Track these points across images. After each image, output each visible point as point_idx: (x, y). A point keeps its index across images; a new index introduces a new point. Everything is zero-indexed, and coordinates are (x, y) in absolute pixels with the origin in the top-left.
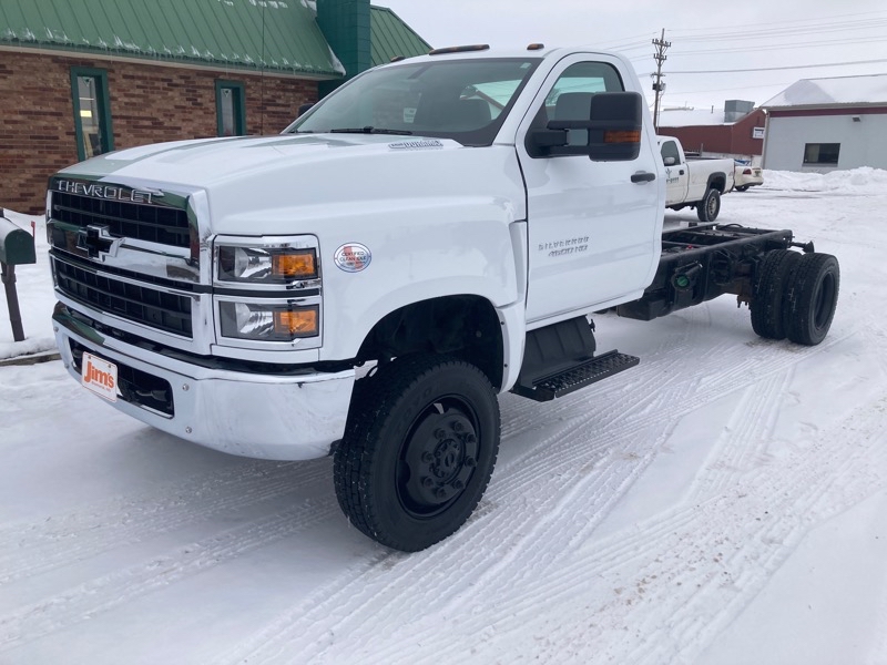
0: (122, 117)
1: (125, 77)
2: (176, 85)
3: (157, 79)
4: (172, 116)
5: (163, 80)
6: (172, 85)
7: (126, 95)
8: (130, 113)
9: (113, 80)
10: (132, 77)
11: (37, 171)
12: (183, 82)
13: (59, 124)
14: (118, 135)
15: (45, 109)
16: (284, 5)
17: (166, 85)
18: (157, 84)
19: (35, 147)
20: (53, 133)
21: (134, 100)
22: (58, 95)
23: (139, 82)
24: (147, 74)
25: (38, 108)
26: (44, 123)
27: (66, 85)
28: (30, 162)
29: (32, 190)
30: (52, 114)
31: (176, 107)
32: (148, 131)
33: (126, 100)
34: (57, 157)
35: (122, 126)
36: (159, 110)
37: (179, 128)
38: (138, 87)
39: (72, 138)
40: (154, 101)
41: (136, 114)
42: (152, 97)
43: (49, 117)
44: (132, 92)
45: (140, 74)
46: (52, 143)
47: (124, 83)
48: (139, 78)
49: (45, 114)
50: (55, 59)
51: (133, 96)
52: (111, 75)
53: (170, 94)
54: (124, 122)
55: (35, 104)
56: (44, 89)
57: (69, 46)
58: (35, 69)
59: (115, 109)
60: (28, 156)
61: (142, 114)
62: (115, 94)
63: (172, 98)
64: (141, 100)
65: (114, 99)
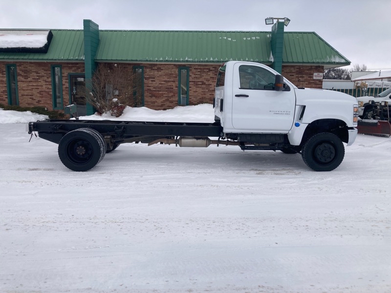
0: (193, 82)
1: (195, 69)
2: (211, 70)
3: (205, 69)
4: (209, 80)
5: (207, 69)
6: (210, 70)
7: (195, 75)
8: (195, 80)
9: (191, 70)
10: (197, 69)
11: (166, 98)
12: (214, 69)
13: (174, 84)
14: (191, 87)
15: (170, 80)
16: (258, 38)
17: (208, 70)
18: (205, 70)
19: (166, 91)
20: (172, 87)
21: (197, 76)
22: (174, 76)
23: (199, 70)
24: (202, 67)
25: (169, 80)
26: (169, 84)
27: (177, 72)
28: (164, 95)
29: (165, 104)
30: (172, 81)
31: (211, 78)
32: (200, 86)
33: (194, 76)
34: (172, 94)
35: (192, 84)
36: (205, 79)
37: (211, 85)
38: (199, 72)
39: (177, 88)
40: (203, 76)
41: (197, 80)
42: (202, 74)
43: (171, 82)
44: (196, 73)
45: (199, 67)
46: (171, 90)
47: (194, 71)
48: (199, 69)
49: (170, 81)
50: (175, 65)
51: (197, 75)
52: (190, 69)
53: (209, 73)
54: (193, 83)
55: (168, 78)
56: (170, 74)
57: (171, 61)
58: (169, 68)
59: (191, 80)
60: (164, 94)
61: (199, 80)
62: (191, 74)
63: (209, 75)
64: (199, 76)
65: (191, 76)
